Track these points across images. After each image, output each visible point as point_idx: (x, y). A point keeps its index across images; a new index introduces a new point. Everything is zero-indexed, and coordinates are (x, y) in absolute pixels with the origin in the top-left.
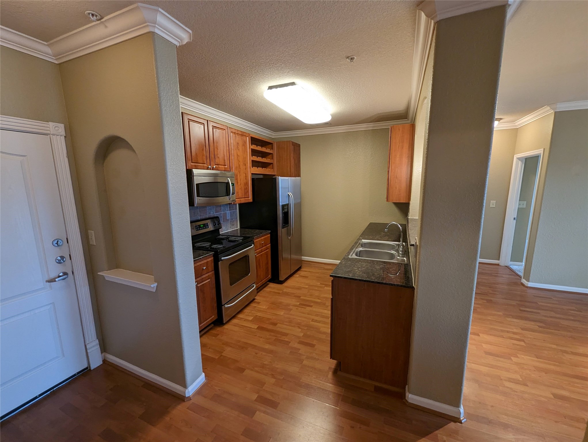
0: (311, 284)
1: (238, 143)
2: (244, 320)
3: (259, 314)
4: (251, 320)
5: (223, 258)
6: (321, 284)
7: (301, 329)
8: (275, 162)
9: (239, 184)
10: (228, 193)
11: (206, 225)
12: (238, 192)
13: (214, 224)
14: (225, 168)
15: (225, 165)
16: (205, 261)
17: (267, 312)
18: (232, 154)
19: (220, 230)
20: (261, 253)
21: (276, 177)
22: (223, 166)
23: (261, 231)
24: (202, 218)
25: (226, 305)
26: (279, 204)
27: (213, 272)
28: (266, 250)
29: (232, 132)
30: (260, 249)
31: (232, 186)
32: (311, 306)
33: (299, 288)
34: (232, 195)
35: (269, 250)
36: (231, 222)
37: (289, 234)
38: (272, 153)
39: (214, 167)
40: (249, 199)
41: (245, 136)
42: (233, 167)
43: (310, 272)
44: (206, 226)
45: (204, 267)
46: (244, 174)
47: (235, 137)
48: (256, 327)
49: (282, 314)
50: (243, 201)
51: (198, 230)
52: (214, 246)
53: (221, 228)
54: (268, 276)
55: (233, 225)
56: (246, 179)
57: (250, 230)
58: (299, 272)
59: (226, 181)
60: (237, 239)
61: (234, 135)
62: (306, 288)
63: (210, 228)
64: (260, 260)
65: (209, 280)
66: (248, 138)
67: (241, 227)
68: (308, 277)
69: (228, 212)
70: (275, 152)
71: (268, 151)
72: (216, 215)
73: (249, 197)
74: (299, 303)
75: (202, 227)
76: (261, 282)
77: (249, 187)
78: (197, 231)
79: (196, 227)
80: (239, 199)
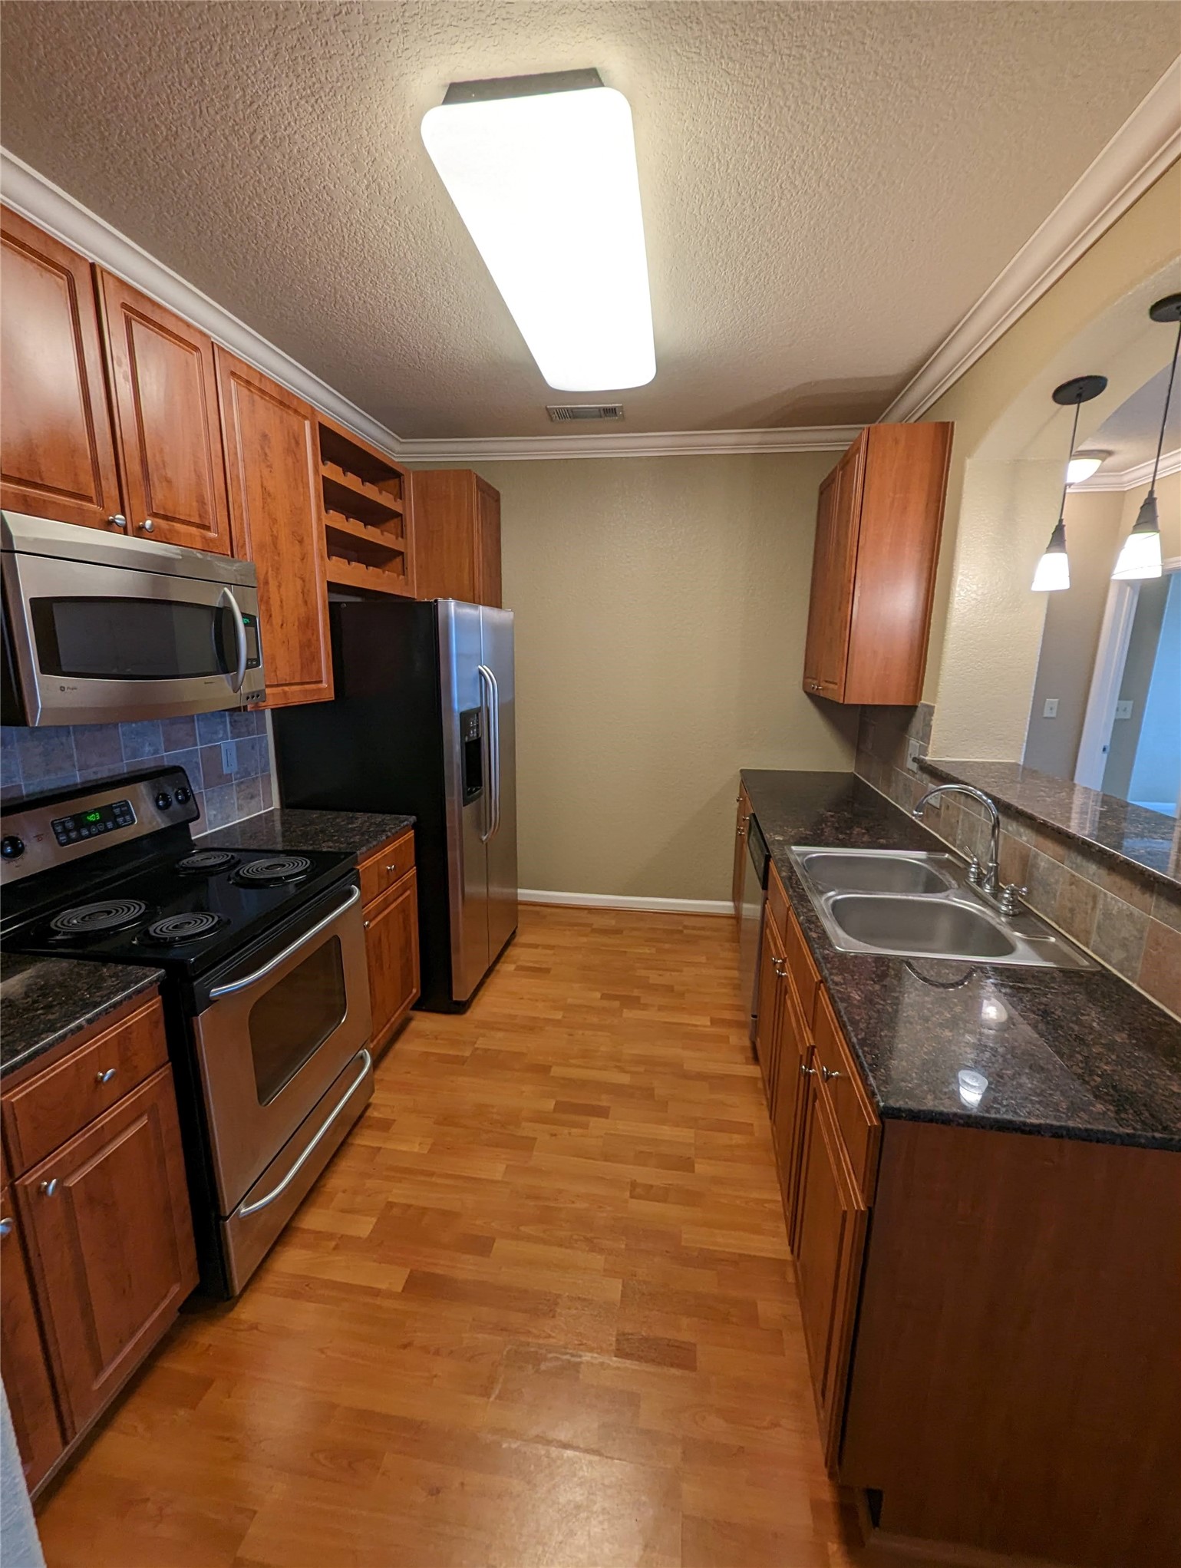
0: (570, 1001)
1: (265, 436)
2: (336, 1248)
3: (400, 1193)
4: (370, 1239)
5: (215, 992)
6: (604, 997)
7: (601, 1251)
8: (411, 546)
9: (277, 620)
10: (225, 660)
11: (117, 811)
12: (273, 658)
13: (161, 803)
14: (205, 539)
15: (208, 528)
16: (111, 1033)
17: (432, 1174)
18: (238, 477)
19: (191, 825)
20: (386, 912)
21: (436, 601)
22: (193, 530)
23: (379, 818)
24: (94, 777)
25: (242, 1205)
26: (451, 709)
27: (166, 1071)
28: (401, 895)
29: (233, 374)
30: (380, 898)
31: (246, 625)
32: (602, 1112)
33: (532, 1027)
34: (248, 667)
35: (411, 893)
36: (243, 787)
37: (481, 823)
38: (401, 515)
39: (148, 523)
40: (320, 690)
41: (296, 411)
42: (245, 544)
43: (552, 947)
44: (119, 816)
45: (105, 1073)
46: (299, 582)
47: (253, 403)
48: (393, 1279)
49: (498, 1177)
50: (297, 696)
51: (70, 841)
52: (164, 926)
53: (197, 817)
54: (411, 992)
55: (252, 797)
56: (306, 602)
57: (330, 815)
58: (512, 952)
59: (217, 602)
60: (281, 872)
61: (245, 392)
62: (557, 1023)
63: (140, 823)
64: (380, 940)
65: (144, 1120)
66: (307, 423)
67: (286, 803)
68: (547, 971)
69: (227, 745)
70: (410, 508)
71: (385, 499)
72: (168, 758)
73: (321, 682)
74: (551, 1105)
75: (95, 823)
76: (388, 1026)
77: (318, 640)
78: (62, 845)
79: (59, 829)
80: (280, 688)
